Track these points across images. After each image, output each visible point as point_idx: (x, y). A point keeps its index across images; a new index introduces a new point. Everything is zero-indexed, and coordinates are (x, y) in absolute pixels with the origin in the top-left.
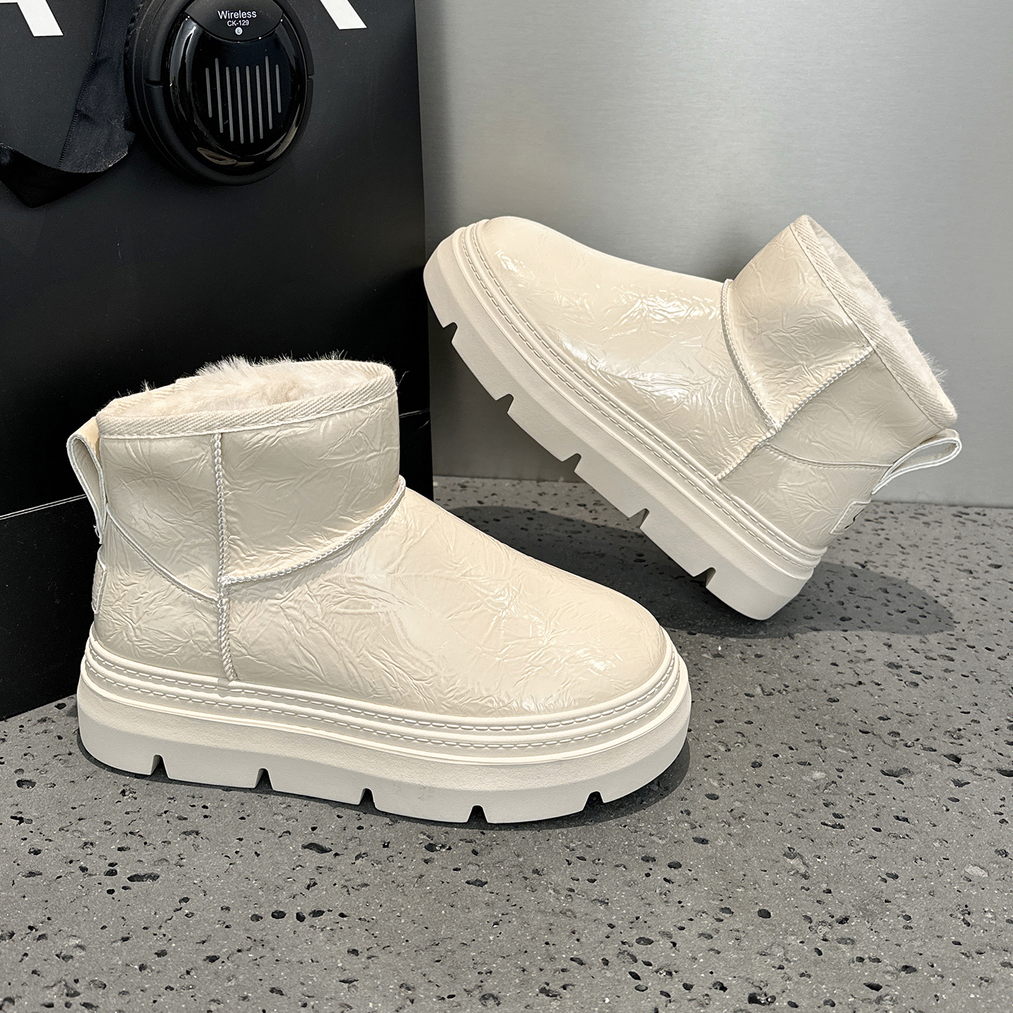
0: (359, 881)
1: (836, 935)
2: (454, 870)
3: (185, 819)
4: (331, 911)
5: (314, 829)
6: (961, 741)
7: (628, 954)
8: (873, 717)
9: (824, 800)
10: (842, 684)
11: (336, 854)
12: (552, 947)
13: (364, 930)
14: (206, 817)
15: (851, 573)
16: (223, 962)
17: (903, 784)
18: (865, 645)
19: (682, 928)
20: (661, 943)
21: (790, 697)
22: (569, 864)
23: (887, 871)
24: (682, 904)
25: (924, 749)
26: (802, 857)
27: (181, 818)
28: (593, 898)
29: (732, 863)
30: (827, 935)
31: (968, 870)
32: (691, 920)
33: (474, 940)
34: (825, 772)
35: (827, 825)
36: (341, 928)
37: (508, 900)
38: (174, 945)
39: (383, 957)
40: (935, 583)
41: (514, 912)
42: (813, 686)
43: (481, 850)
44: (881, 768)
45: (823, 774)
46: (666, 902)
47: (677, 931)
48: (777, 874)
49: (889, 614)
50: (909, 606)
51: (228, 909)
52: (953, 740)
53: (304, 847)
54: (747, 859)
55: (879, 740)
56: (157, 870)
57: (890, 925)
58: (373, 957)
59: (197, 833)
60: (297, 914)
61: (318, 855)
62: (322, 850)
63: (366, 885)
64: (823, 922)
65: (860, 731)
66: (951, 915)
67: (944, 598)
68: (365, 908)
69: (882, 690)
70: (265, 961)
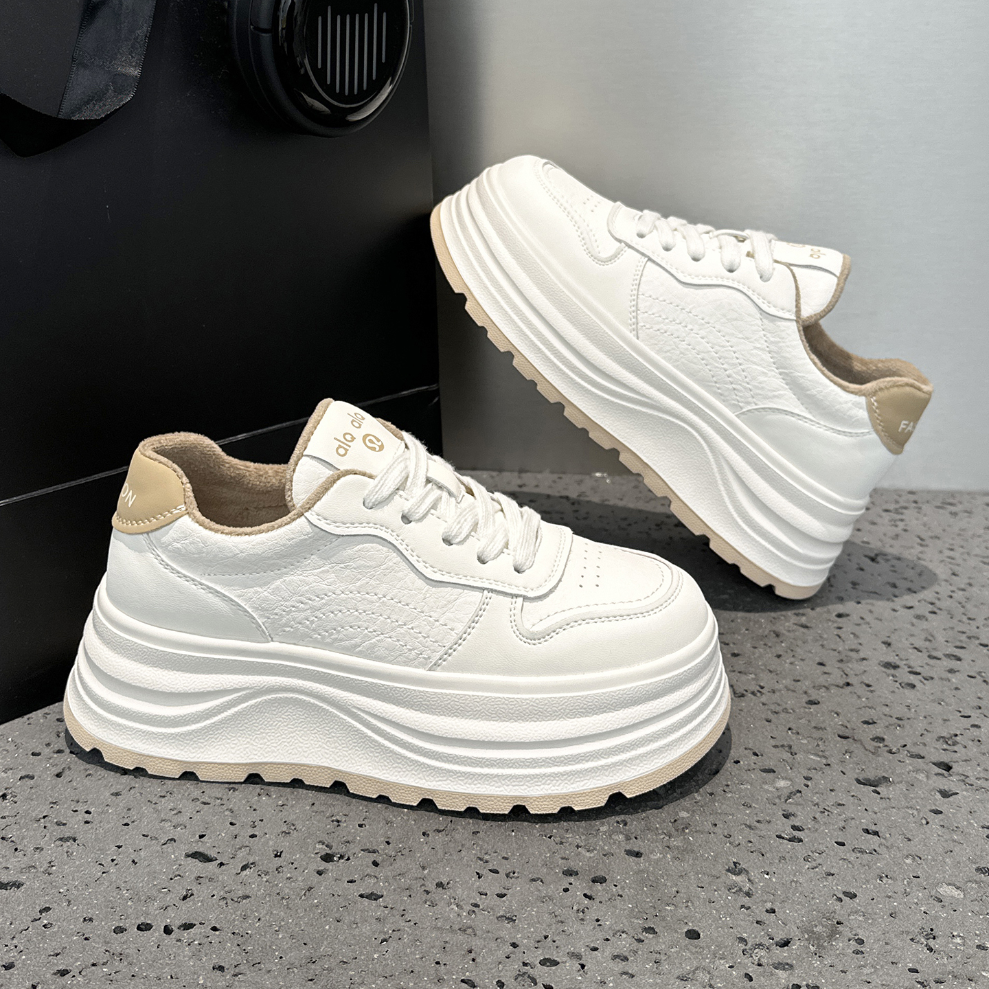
0: (240, 893)
1: (772, 960)
2: (348, 882)
3: (64, 824)
4: (204, 924)
5: (201, 837)
6: (955, 748)
7: (529, 977)
8: (856, 721)
9: (784, 811)
10: (826, 685)
11: (221, 864)
12: (443, 967)
13: (236, 944)
14: (87, 822)
15: (857, 566)
16: (74, 976)
17: (879, 793)
18: (860, 644)
19: (595, 949)
20: (568, 964)
21: (764, 699)
22: (479, 878)
23: (844, 889)
24: (599, 923)
25: (912, 756)
26: (747, 872)
27: (59, 824)
28: (499, 915)
29: (665, 878)
30: (762, 960)
31: (941, 890)
32: (608, 940)
33: (356, 958)
34: (790, 780)
35: (783, 838)
36: (211, 943)
37: (402, 916)
38: (24, 957)
39: (250, 975)
40: (954, 577)
41: (406, 929)
42: (792, 688)
43: (383, 861)
44: (856, 776)
45: (788, 782)
46: (582, 920)
47: (589, 952)
48: (715, 891)
49: (894, 610)
50: (919, 601)
51: (91, 920)
52: (945, 746)
53: (188, 856)
54: (683, 874)
55: (859, 746)
56: (23, 878)
57: (838, 949)
58: (240, 974)
59: (75, 840)
60: (166, 927)
61: (200, 864)
62: (206, 859)
63: (248, 897)
64: (760, 945)
65: (839, 736)
66: (912, 940)
67: (961, 593)
68: (241, 921)
69: (872, 691)
70: (119, 976)
